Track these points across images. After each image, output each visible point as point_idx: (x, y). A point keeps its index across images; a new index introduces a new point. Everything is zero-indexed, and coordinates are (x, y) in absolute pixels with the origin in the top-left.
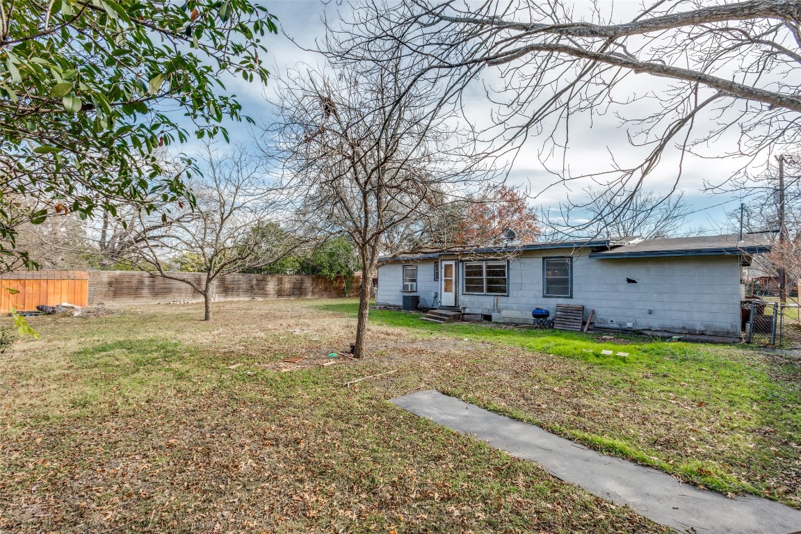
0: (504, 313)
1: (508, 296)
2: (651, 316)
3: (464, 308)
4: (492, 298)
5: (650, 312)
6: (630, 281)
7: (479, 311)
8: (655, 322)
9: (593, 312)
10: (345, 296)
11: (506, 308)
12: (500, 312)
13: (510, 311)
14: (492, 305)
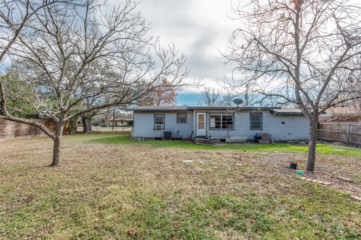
0: (232, 138)
1: (234, 130)
2: (290, 135)
3: (210, 137)
4: (226, 131)
5: (289, 134)
6: (283, 123)
7: (219, 138)
8: (290, 138)
9: (270, 135)
10: (70, 133)
11: (233, 136)
12: (230, 138)
13: (235, 137)
14: (226, 134)
